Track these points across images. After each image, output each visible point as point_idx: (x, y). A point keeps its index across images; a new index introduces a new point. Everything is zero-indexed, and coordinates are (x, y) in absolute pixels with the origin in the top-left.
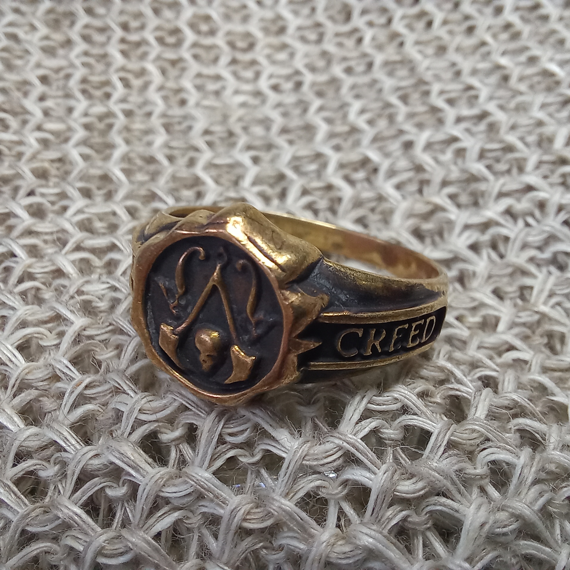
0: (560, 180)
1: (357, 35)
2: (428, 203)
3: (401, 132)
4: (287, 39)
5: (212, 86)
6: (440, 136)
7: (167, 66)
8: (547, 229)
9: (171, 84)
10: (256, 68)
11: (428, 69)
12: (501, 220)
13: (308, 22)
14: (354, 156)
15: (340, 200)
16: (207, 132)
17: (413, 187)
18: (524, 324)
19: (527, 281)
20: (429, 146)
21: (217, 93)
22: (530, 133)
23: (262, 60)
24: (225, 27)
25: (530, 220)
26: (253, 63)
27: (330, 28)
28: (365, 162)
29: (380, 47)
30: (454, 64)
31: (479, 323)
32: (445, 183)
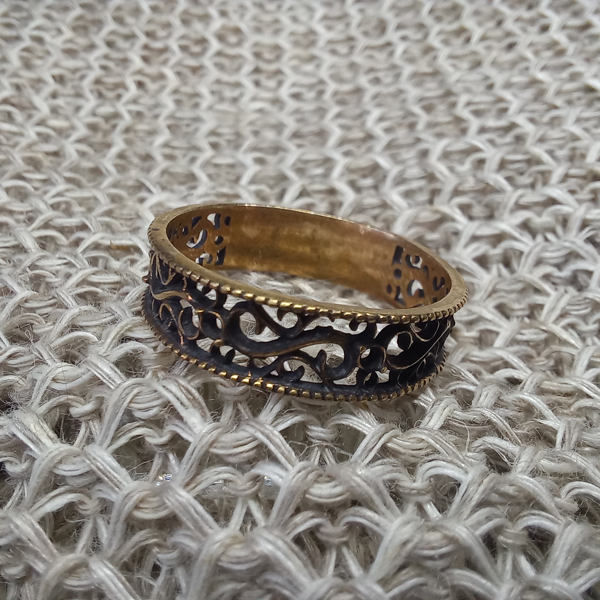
0: (590, 196)
1: (390, 49)
2: (436, 212)
3: (418, 140)
4: (315, 51)
5: (229, 93)
6: (460, 145)
7: (187, 72)
8: (567, 244)
9: (187, 89)
10: (280, 77)
11: (458, 81)
12: (516, 234)
13: (341, 37)
14: (363, 162)
15: (341, 204)
16: (213, 133)
17: (423, 197)
18: (527, 342)
19: (538, 299)
20: (446, 156)
21: (235, 100)
22: (561, 147)
23: (287, 70)
24: (253, 38)
25: (550, 236)
26: (278, 72)
27: (362, 41)
28: (375, 168)
29: (411, 60)
30: (487, 78)
31: (475, 338)
32: (456, 192)
